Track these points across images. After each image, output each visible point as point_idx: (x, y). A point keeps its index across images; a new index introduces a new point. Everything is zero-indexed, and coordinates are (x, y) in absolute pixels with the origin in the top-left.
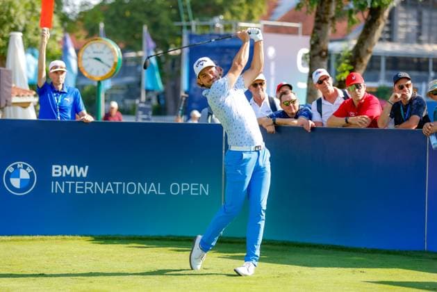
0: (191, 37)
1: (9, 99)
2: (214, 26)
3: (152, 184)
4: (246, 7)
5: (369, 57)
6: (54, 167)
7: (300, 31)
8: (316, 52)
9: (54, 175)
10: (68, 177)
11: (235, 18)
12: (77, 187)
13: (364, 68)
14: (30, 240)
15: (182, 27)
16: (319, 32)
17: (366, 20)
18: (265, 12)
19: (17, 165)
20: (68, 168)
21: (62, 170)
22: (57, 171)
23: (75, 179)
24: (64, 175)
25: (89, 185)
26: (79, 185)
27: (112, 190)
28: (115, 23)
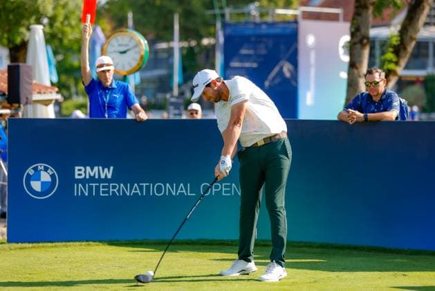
0: (225, 25)
1: (29, 97)
2: (249, 14)
3: (182, 184)
5: (413, 44)
6: (77, 168)
7: (341, 17)
8: (356, 40)
9: (77, 177)
10: (92, 179)
11: (272, 4)
12: (101, 189)
13: (408, 56)
14: (52, 247)
15: (215, 16)
16: (359, 18)
17: (410, 4)
19: (37, 167)
20: (92, 170)
21: (85, 172)
22: (80, 172)
23: (100, 180)
24: (88, 177)
25: (114, 187)
26: (104, 187)
27: (139, 192)
28: (144, 13)
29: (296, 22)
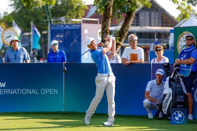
0: (52, 25)
2: (61, 21)
3: (33, 89)
4: (75, 12)
5: (127, 33)
7: (98, 22)
8: (104, 31)
11: (71, 17)
13: (125, 37)
15: (48, 22)
16: (105, 22)
17: (126, 17)
18: (84, 14)
25: (6, 91)
26: (2, 91)
27: (16, 92)
28: (19, 21)
29: (80, 24)
